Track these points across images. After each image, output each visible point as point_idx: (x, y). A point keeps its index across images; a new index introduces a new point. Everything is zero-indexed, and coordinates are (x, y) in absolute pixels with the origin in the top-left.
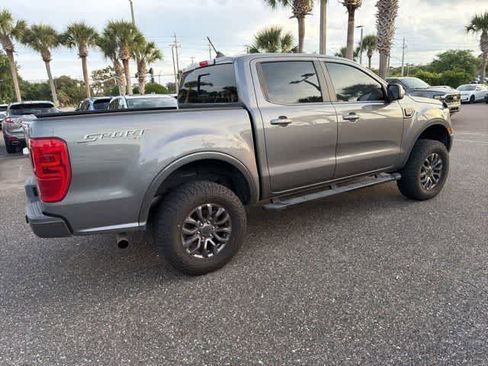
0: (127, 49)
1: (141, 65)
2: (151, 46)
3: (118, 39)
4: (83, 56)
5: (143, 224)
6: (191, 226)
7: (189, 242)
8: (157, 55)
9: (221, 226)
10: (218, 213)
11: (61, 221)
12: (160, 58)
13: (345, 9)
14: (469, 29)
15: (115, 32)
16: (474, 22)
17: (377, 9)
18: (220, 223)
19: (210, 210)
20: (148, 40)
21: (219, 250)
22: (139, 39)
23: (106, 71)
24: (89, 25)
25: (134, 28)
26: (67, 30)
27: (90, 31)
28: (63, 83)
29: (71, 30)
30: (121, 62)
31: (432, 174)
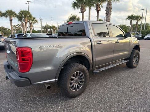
0: (26, 19)
1: (31, 24)
2: (34, 18)
3: (23, 16)
4: (11, 20)
5: (57, 79)
6: (72, 79)
7: (72, 85)
8: (36, 21)
9: (81, 79)
10: (81, 75)
11: (28, 80)
12: (37, 22)
13: (96, 11)
14: (127, 19)
15: (23, 13)
16: (128, 17)
17: (106, 11)
18: (81, 78)
19: (79, 73)
20: (33, 16)
21: (80, 88)
22: (31, 16)
23: (17, 26)
24: (13, 11)
25: (29, 13)
26: (5, 12)
27: (14, 13)
28: (2, 29)
29: (7, 12)
30: (24, 23)
31: (136, 60)
